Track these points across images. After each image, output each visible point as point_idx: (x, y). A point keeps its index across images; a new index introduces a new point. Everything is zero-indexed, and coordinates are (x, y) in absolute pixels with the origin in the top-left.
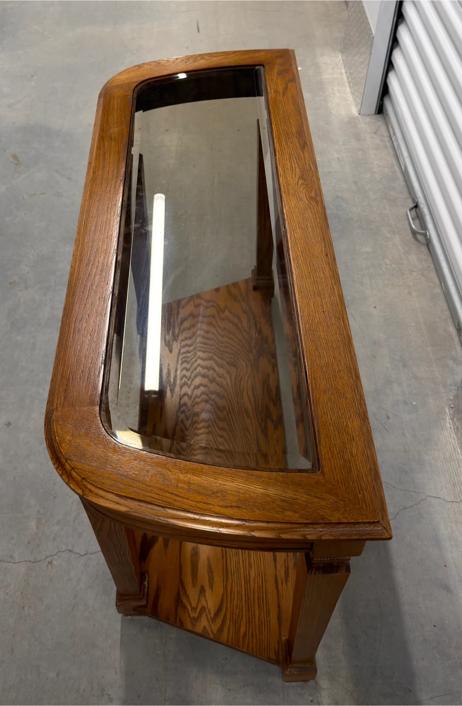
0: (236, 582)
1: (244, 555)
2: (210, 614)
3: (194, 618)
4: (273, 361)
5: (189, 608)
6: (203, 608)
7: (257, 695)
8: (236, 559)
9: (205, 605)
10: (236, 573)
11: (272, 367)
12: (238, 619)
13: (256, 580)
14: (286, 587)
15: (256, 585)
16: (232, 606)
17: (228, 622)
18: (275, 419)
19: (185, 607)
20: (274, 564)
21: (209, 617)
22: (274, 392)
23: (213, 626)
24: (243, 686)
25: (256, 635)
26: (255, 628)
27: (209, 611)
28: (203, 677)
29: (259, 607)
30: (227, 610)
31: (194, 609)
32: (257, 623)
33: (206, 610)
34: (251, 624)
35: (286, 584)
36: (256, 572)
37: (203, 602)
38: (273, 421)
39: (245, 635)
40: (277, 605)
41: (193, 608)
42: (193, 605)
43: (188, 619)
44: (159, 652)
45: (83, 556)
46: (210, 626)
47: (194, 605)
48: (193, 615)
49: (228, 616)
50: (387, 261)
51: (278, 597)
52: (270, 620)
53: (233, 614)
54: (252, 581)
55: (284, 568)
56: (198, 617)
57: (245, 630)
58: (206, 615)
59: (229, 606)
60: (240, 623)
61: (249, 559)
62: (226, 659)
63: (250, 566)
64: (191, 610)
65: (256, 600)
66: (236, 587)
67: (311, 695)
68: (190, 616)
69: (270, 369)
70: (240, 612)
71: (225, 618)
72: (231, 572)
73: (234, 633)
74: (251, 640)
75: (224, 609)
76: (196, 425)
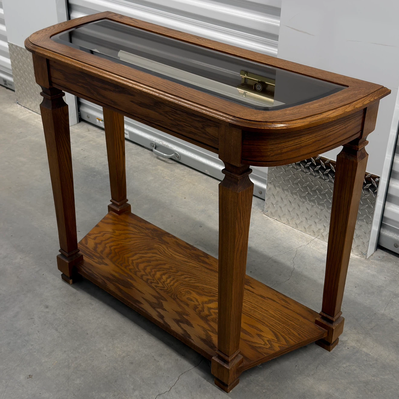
0: (269, 321)
1: (258, 309)
2: (274, 340)
3: (269, 347)
4: (170, 236)
6: (268, 341)
7: (326, 366)
8: (258, 313)
9: (268, 339)
10: (264, 317)
12: (288, 332)
13: (276, 313)
14: (292, 306)
15: (279, 315)
16: (279, 330)
17: (286, 336)
19: (260, 347)
20: (276, 303)
21: (276, 342)
23: (282, 343)
24: (317, 368)
25: (303, 330)
26: (300, 329)
27: (272, 339)
29: (290, 321)
31: (266, 344)
32: (298, 326)
33: (271, 341)
34: (296, 329)
35: (290, 304)
36: (273, 311)
37: (265, 339)
38: (203, 256)
39: (299, 335)
40: (297, 314)
42: (263, 344)
43: (268, 350)
47: (263, 343)
49: (283, 334)
51: (294, 311)
52: (301, 321)
53: (284, 332)
54: (275, 315)
56: (271, 346)
58: (273, 342)
60: (291, 332)
63: (267, 311)
64: (265, 346)
65: (287, 320)
66: (272, 323)
67: (345, 347)
68: (267, 348)
69: (174, 240)
70: (286, 329)
71: (283, 336)
72: (262, 319)
73: (294, 338)
74: (304, 334)
75: (278, 334)
76: (166, 283)
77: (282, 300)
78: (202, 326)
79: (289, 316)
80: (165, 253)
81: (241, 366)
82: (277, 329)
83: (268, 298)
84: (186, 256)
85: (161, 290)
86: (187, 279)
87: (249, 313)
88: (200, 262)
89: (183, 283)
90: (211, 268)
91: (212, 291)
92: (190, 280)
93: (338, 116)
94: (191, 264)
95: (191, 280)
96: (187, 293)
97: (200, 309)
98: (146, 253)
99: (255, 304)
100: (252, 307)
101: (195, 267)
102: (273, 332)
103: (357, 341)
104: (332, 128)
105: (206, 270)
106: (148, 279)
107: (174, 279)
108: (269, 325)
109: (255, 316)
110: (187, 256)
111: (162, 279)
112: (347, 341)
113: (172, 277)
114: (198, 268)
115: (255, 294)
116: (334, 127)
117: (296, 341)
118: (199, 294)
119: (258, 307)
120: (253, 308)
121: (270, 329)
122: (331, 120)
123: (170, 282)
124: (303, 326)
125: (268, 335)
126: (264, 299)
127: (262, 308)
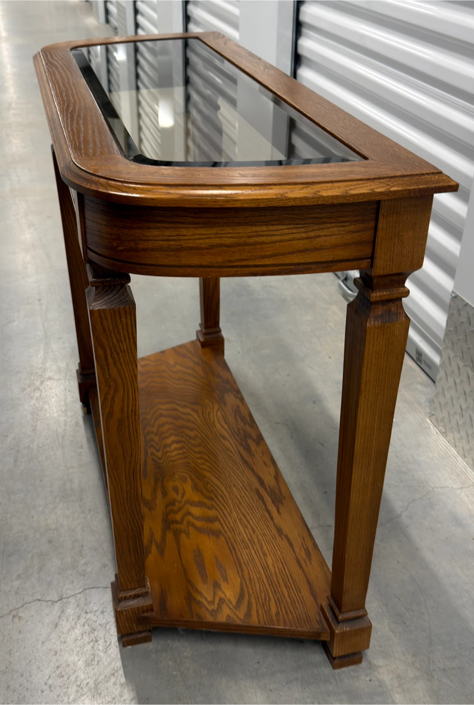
0: (253, 570)
1: (254, 547)
2: (231, 603)
3: (213, 610)
4: (239, 396)
5: (206, 603)
6: (222, 600)
7: (305, 689)
8: (247, 552)
9: (223, 596)
10: (250, 562)
11: (240, 400)
12: (266, 601)
13: (276, 566)
14: (311, 566)
15: (277, 569)
16: (255, 592)
17: (254, 607)
18: (255, 437)
19: (199, 603)
20: (291, 549)
21: (231, 607)
22: (248, 418)
23: (238, 613)
24: (286, 684)
25: (291, 611)
26: (288, 606)
27: (230, 601)
28: (236, 685)
29: (286, 587)
30: (250, 596)
31: (212, 602)
32: (289, 601)
33: (225, 601)
34: (281, 603)
35: (310, 562)
36: (273, 558)
37: (220, 594)
38: (253, 439)
39: (277, 614)
40: (306, 582)
41: (209, 602)
42: (208, 599)
43: (207, 612)
44: (174, 673)
45: (56, 602)
46: (235, 614)
47: (210, 598)
48: (210, 608)
49: (253, 601)
50: (330, 324)
51: (305, 576)
52: (302, 596)
53: (258, 598)
54: (271, 567)
55: (303, 550)
56: (217, 608)
57: (276, 608)
58: (227, 605)
59: (251, 591)
60: (269, 605)
61: (261, 550)
62: (258, 663)
63: (265, 554)
64: (208, 604)
65: (281, 581)
66: (254, 575)
67: (367, 675)
68: (207, 609)
69: (238, 402)
70: (265, 595)
71: (250, 603)
72: (245, 563)
73: (264, 614)
74: (286, 617)
75: (247, 597)
76: (168, 454)
77: (305, 550)
78: (153, 533)
79: (292, 578)
80: (209, 416)
81: (146, 614)
82: (252, 589)
83: (286, 537)
84: (230, 430)
85: (153, 460)
86: (199, 461)
87: (236, 546)
88: (241, 444)
89: (190, 463)
90: (248, 459)
91: (216, 491)
92: (203, 464)
93: (258, 199)
94: (227, 443)
95: (205, 464)
96: (182, 480)
97: (175, 508)
98: (184, 407)
99: (258, 537)
100: (249, 539)
101: (228, 449)
102: (242, 589)
103: (399, 677)
104: (264, 228)
105: (238, 460)
106: (152, 440)
107: (184, 453)
108: (246, 577)
109: (238, 553)
110: (232, 430)
111: (170, 447)
112: (380, 667)
113: (185, 450)
114: (229, 453)
115: (274, 523)
116: (271, 228)
117: (262, 622)
118: (196, 488)
119: (257, 543)
120: (248, 541)
121: (241, 584)
122: (238, 205)
123: (176, 455)
124: (297, 604)
125: (229, 593)
126: (277, 535)
127: (262, 548)
